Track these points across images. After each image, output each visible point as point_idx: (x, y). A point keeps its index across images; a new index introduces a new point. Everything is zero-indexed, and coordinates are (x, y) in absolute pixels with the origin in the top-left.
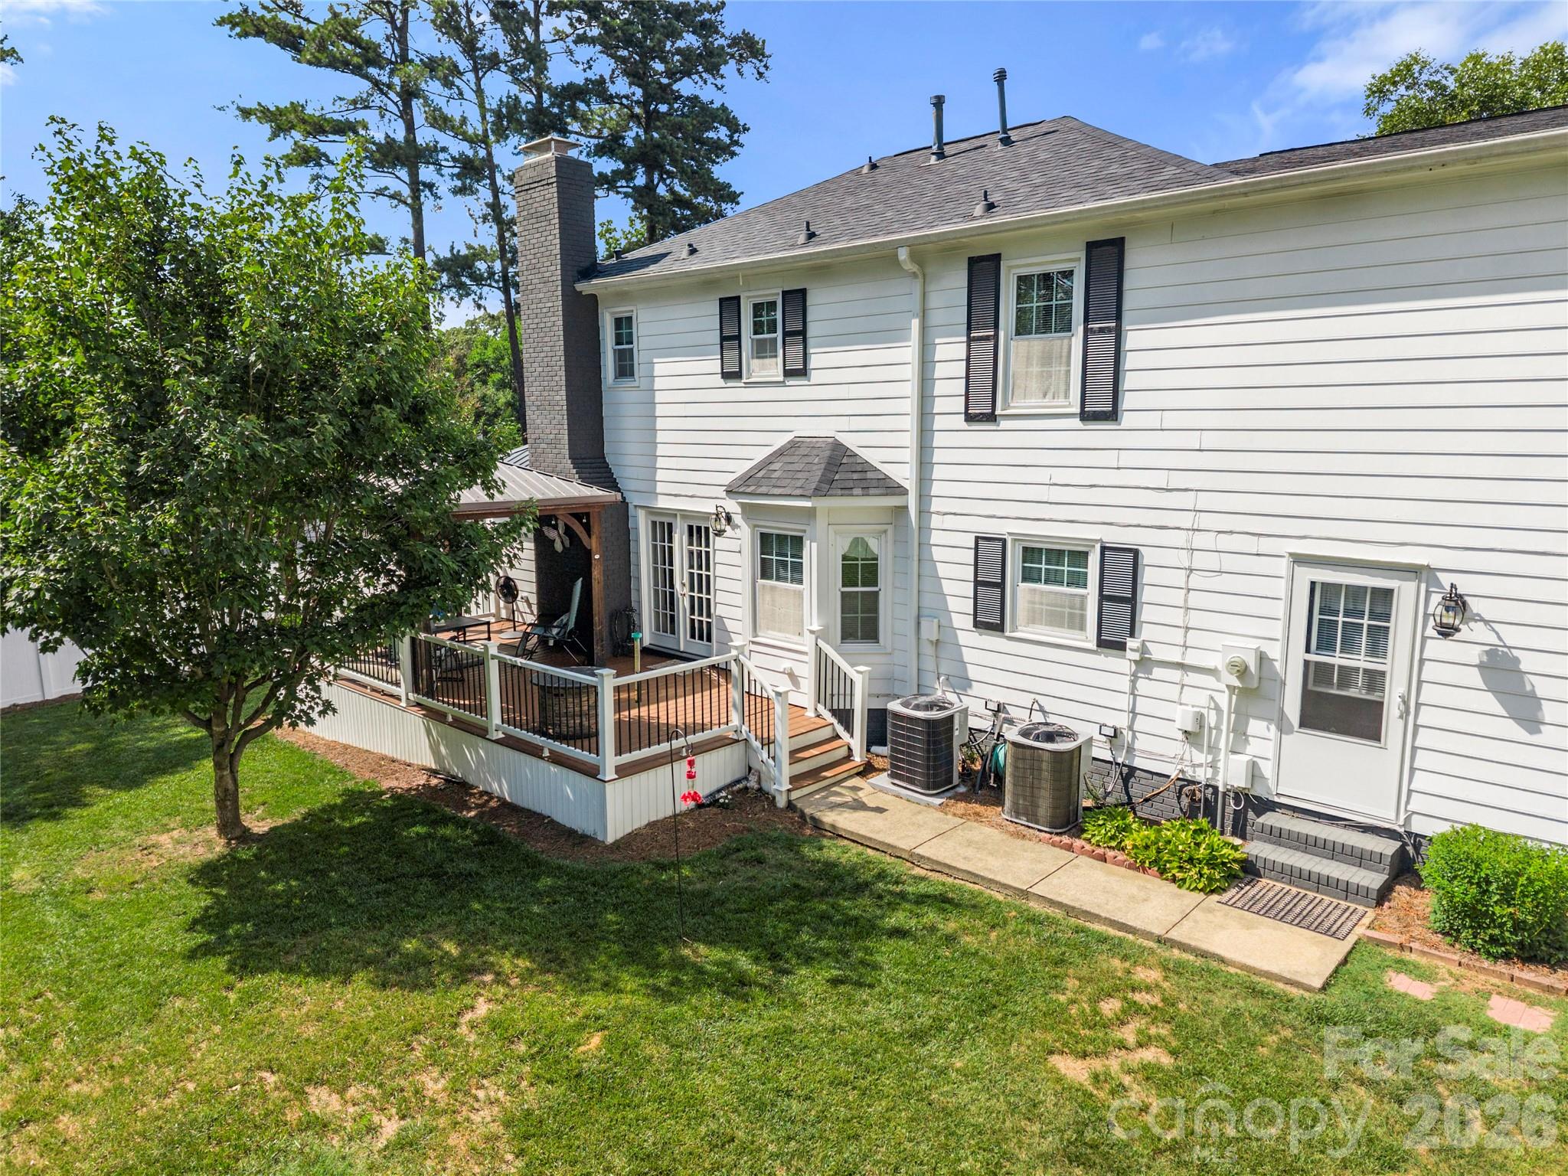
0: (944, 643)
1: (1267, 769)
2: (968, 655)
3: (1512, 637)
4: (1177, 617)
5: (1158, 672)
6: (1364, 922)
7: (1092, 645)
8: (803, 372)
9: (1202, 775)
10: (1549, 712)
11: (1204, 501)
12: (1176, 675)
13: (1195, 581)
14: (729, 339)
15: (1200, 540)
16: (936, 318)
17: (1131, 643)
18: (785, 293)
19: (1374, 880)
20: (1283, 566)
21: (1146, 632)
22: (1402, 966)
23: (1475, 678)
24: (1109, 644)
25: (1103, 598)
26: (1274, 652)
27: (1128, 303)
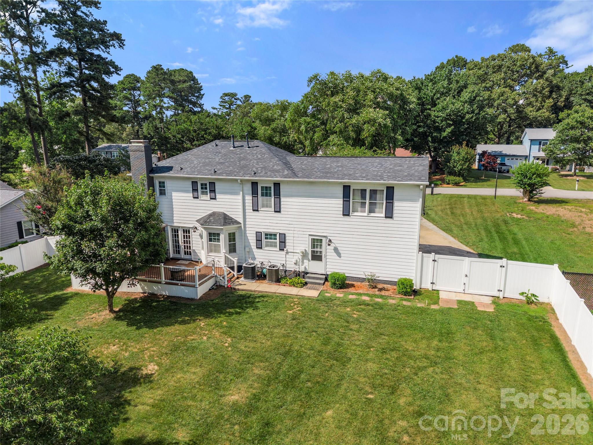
0: (251, 252)
1: (307, 267)
2: (255, 253)
3: (337, 245)
4: (292, 245)
5: (289, 254)
6: (322, 288)
7: (278, 250)
8: (215, 199)
9: (297, 270)
10: (342, 255)
11: (295, 226)
12: (292, 254)
13: (295, 239)
14: (195, 190)
15: (295, 232)
16: (245, 192)
17: (285, 249)
18: (210, 183)
19: (322, 282)
20: (307, 236)
21: (287, 247)
22: (327, 292)
23: (333, 251)
24: (281, 250)
25: (280, 242)
26: (307, 249)
27: (281, 194)
